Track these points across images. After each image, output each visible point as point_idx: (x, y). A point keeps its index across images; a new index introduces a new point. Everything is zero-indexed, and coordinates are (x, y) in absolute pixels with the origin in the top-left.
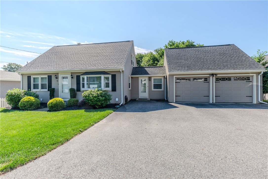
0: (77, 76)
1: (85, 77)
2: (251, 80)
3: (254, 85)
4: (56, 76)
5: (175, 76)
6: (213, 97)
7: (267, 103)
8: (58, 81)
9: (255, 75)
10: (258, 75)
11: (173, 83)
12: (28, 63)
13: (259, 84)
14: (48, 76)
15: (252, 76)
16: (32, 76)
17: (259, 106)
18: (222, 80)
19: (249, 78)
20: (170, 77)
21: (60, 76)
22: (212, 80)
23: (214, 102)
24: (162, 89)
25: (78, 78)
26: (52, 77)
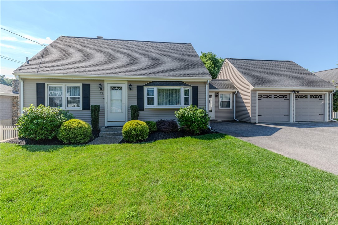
0: (138, 86)
1: (155, 89)
2: (323, 98)
3: (326, 103)
4: (100, 85)
5: (257, 92)
6: (294, 116)
7: (337, 121)
8: (102, 94)
9: (327, 93)
10: (329, 93)
11: (255, 100)
12: (29, 59)
13: (331, 103)
14: (83, 84)
15: (324, 94)
16: (46, 84)
17: (331, 123)
18: (300, 98)
19: (321, 96)
20: (253, 93)
21: (107, 87)
22: (292, 97)
23: (295, 121)
24: (231, 108)
25: (140, 89)
26: (91, 86)
